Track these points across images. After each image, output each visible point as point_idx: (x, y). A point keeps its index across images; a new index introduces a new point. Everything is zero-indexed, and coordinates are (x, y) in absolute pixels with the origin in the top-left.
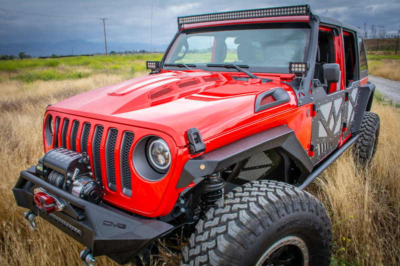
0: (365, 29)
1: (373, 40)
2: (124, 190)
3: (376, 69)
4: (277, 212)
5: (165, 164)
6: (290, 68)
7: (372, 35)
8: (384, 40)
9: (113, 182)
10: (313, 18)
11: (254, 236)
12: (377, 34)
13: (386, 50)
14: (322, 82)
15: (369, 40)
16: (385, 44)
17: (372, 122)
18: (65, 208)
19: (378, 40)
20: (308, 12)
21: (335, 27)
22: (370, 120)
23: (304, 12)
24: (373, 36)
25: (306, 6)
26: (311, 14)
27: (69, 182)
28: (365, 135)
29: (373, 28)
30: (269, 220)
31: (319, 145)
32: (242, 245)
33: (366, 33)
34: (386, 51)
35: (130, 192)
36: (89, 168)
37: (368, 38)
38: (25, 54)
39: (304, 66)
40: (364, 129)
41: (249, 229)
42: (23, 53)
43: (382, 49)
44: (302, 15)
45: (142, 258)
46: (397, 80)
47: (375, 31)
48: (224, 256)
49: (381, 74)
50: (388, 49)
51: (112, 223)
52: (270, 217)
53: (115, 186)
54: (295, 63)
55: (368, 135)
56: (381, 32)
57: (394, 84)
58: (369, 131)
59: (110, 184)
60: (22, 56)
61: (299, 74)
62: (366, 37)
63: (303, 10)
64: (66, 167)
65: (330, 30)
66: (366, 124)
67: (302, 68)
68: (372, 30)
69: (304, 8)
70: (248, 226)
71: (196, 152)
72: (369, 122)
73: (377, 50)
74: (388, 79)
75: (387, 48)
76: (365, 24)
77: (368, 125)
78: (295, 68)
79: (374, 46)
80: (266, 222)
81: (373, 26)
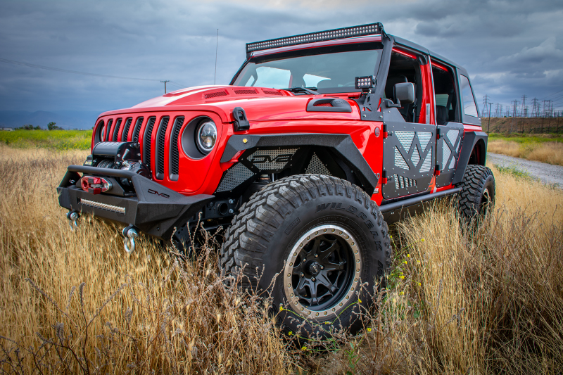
0: (524, 103)
1: (536, 118)
2: (171, 176)
3: (531, 150)
4: (318, 189)
5: (211, 147)
6: (357, 83)
7: (534, 112)
8: (551, 119)
9: (161, 171)
10: (386, 38)
11: (292, 208)
12: (542, 110)
13: (554, 132)
14: (396, 102)
15: (531, 118)
16: (552, 124)
17: (480, 174)
18: (111, 188)
19: (543, 119)
20: (380, 30)
21: (421, 54)
22: (477, 173)
23: (376, 30)
24: (536, 114)
25: (378, 24)
26: (384, 33)
27: (118, 163)
28: (470, 189)
29: (535, 103)
30: (308, 195)
31: (396, 176)
32: (279, 213)
33: (526, 110)
34: (554, 134)
35: (177, 177)
36: (139, 155)
37: (530, 116)
38: (56, 125)
39: (369, 79)
40: (470, 182)
41: (287, 200)
42: (53, 124)
43: (548, 130)
44: (374, 33)
45: (183, 244)
46: (558, 164)
47: (538, 107)
48: (261, 223)
49: (538, 157)
50: (557, 132)
51: (156, 192)
52: (310, 192)
53: (163, 175)
54: (361, 78)
55: (475, 189)
56: (547, 108)
57: (554, 168)
58: (476, 184)
59: (157, 175)
60: (51, 127)
61: (366, 89)
62: (526, 114)
63: (375, 29)
64: (116, 152)
65: (415, 58)
66: (473, 176)
67: (367, 82)
68: (535, 105)
69: (376, 26)
70: (287, 197)
71: (240, 127)
72: (476, 175)
73: (542, 132)
74: (547, 163)
75: (556, 129)
76: (524, 97)
77: (475, 178)
78: (361, 83)
79: (537, 127)
80: (304, 196)
81: (535, 99)
